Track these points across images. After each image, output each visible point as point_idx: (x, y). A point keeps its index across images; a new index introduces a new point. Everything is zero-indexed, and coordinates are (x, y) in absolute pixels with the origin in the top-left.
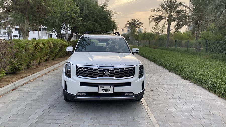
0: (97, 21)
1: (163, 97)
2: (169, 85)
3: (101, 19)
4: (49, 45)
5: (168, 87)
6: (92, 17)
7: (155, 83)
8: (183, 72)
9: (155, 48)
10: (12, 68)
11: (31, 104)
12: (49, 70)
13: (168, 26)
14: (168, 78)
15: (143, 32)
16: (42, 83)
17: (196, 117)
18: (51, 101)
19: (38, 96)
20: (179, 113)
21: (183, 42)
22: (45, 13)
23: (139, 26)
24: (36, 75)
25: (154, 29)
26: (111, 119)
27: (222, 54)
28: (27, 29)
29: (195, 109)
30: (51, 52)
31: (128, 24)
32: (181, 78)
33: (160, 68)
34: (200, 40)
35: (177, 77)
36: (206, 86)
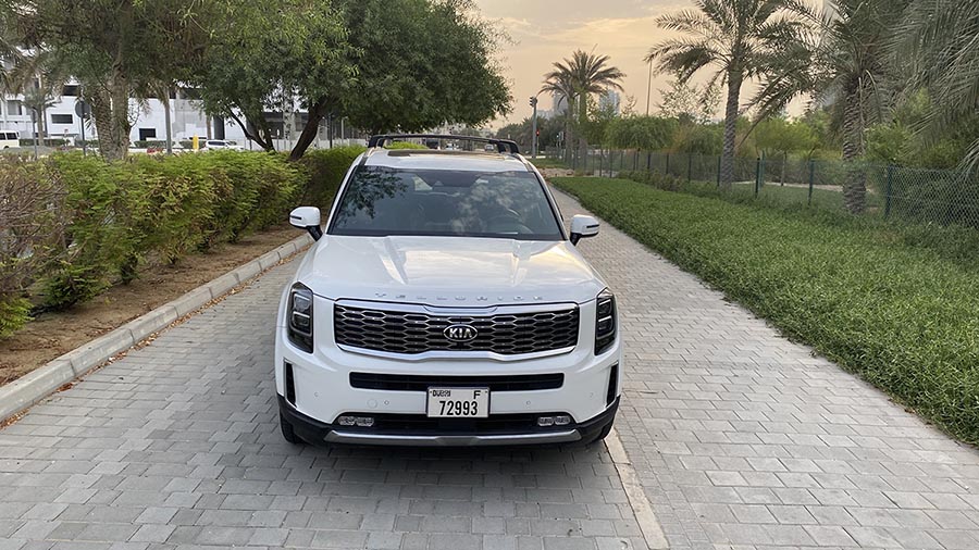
0: (419, 71)
1: (696, 426)
2: (722, 365)
3: (437, 62)
4: (216, 185)
5: (718, 379)
6: (402, 54)
7: (664, 357)
8: (785, 308)
9: (669, 187)
10: (57, 287)
11: (146, 455)
12: (216, 292)
13: (731, 93)
14: (723, 333)
15: (620, 112)
16: (188, 354)
17: (828, 519)
18: (225, 440)
19: (171, 418)
20: (760, 498)
21: (795, 158)
22: (199, 46)
23: (603, 86)
24: (160, 317)
25: (668, 98)
26: (477, 524)
27: (953, 228)
28: (121, 115)
29: (825, 480)
30: (225, 211)
31: (555, 74)
32: (774, 334)
33: (688, 283)
34: (862, 160)
35: (760, 327)
36: (874, 375)
